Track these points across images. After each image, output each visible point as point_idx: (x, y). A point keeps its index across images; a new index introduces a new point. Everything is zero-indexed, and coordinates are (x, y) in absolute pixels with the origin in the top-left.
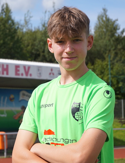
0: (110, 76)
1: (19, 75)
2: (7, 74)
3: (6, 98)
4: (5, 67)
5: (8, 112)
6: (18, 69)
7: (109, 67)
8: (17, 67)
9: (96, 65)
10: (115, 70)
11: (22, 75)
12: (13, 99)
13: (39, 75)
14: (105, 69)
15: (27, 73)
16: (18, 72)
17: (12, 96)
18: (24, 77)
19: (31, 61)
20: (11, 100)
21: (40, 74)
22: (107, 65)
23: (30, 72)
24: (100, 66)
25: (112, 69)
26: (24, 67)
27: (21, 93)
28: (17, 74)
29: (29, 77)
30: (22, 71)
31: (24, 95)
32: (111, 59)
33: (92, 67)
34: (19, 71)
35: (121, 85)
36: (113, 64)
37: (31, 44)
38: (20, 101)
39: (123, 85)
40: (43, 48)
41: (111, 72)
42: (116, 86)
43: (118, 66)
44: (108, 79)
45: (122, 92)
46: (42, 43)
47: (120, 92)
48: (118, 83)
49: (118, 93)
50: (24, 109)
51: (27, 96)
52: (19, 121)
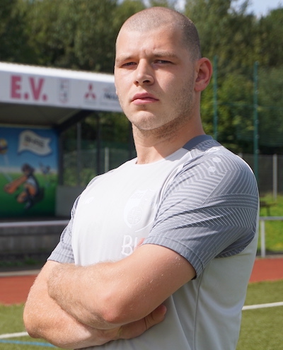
0: (214, 101)
1: (18, 96)
6: (18, 83)
7: (214, 81)
8: (16, 79)
10: (226, 88)
11: (26, 96)
12: (5, 148)
13: (63, 98)
15: (36, 94)
16: (18, 92)
17: (2, 143)
18: (31, 101)
20: (1, 150)
21: (65, 95)
23: (44, 91)
25: (220, 86)
26: (32, 79)
27: (23, 136)
28: (14, 95)
29: (40, 102)
30: (25, 88)
31: (28, 139)
32: (220, 64)
34: (19, 87)
35: (237, 121)
36: (222, 76)
37: (44, 28)
38: (20, 154)
39: (243, 121)
40: (71, 36)
41: (219, 92)
42: (227, 124)
43: (233, 81)
44: (211, 108)
45: (239, 137)
46: (69, 26)
47: (235, 137)
48: (231, 117)
49: (230, 138)
50: (29, 171)
51: (35, 142)
52: (17, 196)
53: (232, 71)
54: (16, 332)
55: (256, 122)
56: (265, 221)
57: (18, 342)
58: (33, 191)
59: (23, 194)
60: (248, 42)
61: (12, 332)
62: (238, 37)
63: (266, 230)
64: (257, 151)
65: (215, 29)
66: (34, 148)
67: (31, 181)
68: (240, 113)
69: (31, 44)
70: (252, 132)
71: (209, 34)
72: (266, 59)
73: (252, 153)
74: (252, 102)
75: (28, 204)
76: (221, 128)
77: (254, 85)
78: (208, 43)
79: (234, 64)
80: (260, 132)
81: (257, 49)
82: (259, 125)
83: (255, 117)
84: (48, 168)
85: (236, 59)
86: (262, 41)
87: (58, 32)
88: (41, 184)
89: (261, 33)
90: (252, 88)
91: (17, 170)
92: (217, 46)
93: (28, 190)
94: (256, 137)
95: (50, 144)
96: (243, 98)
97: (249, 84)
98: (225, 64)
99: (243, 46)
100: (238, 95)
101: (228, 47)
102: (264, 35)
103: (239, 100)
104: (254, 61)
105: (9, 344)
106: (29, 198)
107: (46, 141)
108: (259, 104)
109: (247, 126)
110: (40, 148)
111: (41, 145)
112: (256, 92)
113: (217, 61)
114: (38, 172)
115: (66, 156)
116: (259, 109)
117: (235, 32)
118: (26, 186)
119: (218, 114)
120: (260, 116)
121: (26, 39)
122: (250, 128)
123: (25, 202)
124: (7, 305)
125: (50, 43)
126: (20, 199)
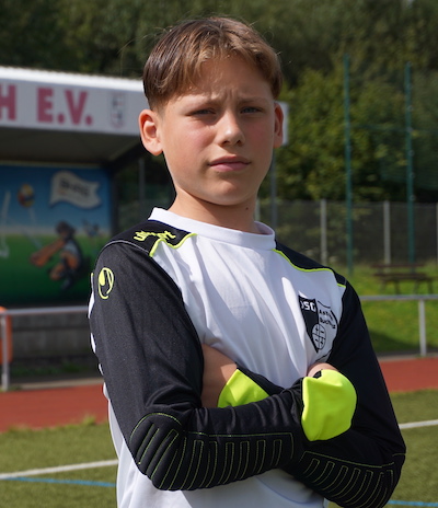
0: (346, 124)
1: (49, 118)
2: (12, 115)
3: (8, 197)
4: (5, 93)
5: (11, 242)
6: (48, 99)
7: (345, 93)
8: (44, 92)
9: (305, 88)
10: (363, 104)
11: (61, 118)
12: (31, 198)
13: (116, 120)
14: (331, 101)
15: (76, 114)
16: (48, 112)
17: (27, 190)
18: (68, 125)
19: (91, 72)
20: (24, 201)
21: (120, 116)
22: (340, 88)
23: (88, 110)
24: (317, 92)
25: (354, 101)
26: (69, 92)
27: (57, 180)
28: (43, 116)
29: (83, 127)
30: (59, 106)
31: (65, 185)
32: (354, 68)
33: (291, 94)
34: (49, 105)
35: (381, 153)
36: (357, 86)
37: (88, 18)
38: (53, 206)
39: (390, 153)
40: (129, 30)
41: (353, 110)
42: (366, 157)
43: (374, 93)
44: (341, 134)
45: (385, 175)
46: (125, 14)
47: (379, 177)
48: (372, 147)
49: (371, 178)
50: (66, 231)
51: (76, 188)
52: (49, 271)
53: (373, 78)
54: (50, 466)
55: (410, 153)
56: (426, 301)
57: (52, 481)
58: (74, 261)
59: (59, 267)
60: (395, 34)
61: (43, 467)
62: (381, 27)
63: (428, 316)
64: (411, 198)
65: (348, 16)
66: (74, 197)
67: (70, 247)
68: (386, 141)
69: (68, 42)
70: (404, 168)
71: (338, 24)
72: (425, 60)
73: (404, 200)
74: (404, 124)
75: (66, 282)
76: (357, 164)
77: (407, 98)
78: (337, 37)
79: (375, 67)
80: (416, 169)
81: (411, 45)
82: (415, 158)
83: (408, 146)
84: (96, 228)
85: (380, 59)
86: (418, 32)
87: (110, 24)
88: (87, 252)
89: (416, 20)
90: (403, 103)
91: (49, 232)
92: (350, 40)
93: (66, 261)
94: (410, 175)
95: (98, 192)
96: (389, 119)
97: (398, 97)
98: (363, 68)
99: (388, 40)
100: (383, 114)
101: (367, 43)
102: (421, 23)
103: (383, 121)
104: (405, 62)
105: (38, 483)
106: (67, 272)
107: (93, 187)
108: (415, 127)
109: (397, 160)
110: (84, 197)
111: (85, 192)
112: (408, 109)
113: (350, 64)
114: (81, 233)
115: (123, 209)
116: (414, 134)
117: (375, 19)
118: (62, 255)
119: (352, 143)
120: (416, 144)
121: (61, 35)
122: (402, 163)
123: (62, 279)
124: (36, 429)
125: (97, 41)
126: (54, 275)
